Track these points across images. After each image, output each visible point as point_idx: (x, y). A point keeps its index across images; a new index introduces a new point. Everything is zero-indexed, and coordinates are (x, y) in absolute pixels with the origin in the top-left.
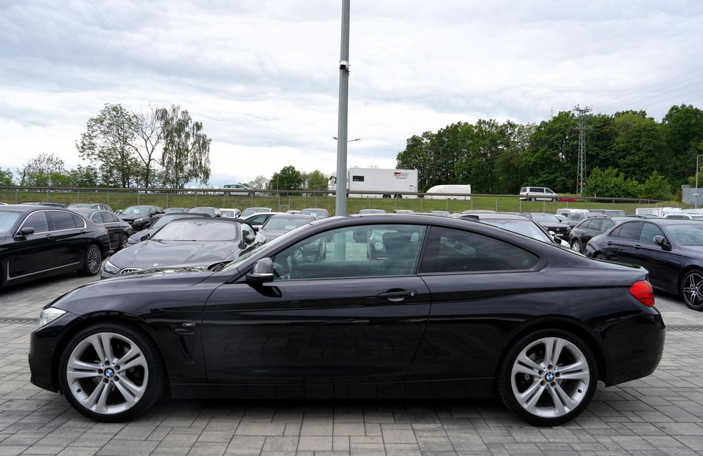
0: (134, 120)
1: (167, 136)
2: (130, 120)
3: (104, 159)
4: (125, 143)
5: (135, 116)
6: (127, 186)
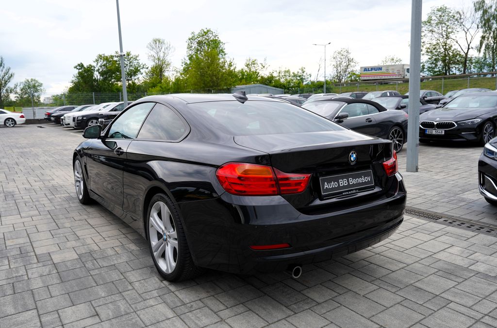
0: (457, 16)
1: (485, 24)
2: (454, 16)
3: (430, 54)
4: (448, 38)
5: (458, 12)
6: (448, 74)
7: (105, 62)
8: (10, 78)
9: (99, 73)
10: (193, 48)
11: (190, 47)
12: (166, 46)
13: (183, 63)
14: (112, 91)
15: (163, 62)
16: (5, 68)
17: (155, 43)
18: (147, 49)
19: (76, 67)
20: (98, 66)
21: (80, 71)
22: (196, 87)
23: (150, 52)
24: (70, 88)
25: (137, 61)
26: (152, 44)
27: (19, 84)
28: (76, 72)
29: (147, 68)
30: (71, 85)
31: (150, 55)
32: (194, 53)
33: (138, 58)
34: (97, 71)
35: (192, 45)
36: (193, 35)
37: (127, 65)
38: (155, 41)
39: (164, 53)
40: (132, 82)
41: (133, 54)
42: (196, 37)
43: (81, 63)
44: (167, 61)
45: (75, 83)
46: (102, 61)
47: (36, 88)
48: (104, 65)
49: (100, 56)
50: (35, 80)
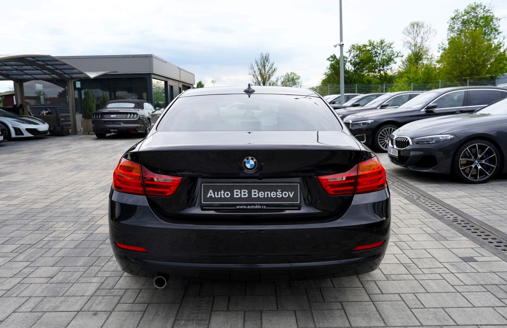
7: (358, 53)
8: (273, 72)
9: (351, 64)
10: (456, 29)
11: (451, 29)
12: (426, 30)
13: (439, 48)
14: (363, 83)
15: (421, 48)
16: (270, 62)
17: (412, 27)
18: (403, 35)
19: (328, 59)
20: (351, 57)
21: (333, 62)
22: (450, 76)
23: (406, 39)
24: (323, 81)
25: (391, 49)
26: (409, 28)
27: (280, 78)
28: (328, 63)
29: (402, 56)
30: (324, 77)
31: (406, 41)
32: (456, 35)
33: (392, 46)
34: (349, 62)
35: (455, 25)
36: (456, 13)
37: (380, 54)
38: (413, 25)
39: (422, 38)
40: (384, 73)
41: (387, 42)
42: (460, 15)
43: (334, 55)
44: (425, 47)
45: (327, 75)
46: (355, 51)
47: (294, 81)
48: (357, 56)
49: (353, 46)
50: (294, 74)
